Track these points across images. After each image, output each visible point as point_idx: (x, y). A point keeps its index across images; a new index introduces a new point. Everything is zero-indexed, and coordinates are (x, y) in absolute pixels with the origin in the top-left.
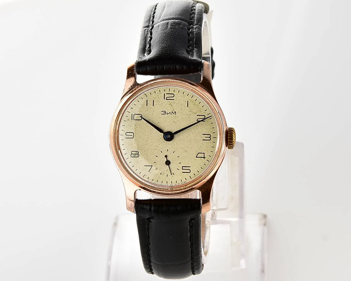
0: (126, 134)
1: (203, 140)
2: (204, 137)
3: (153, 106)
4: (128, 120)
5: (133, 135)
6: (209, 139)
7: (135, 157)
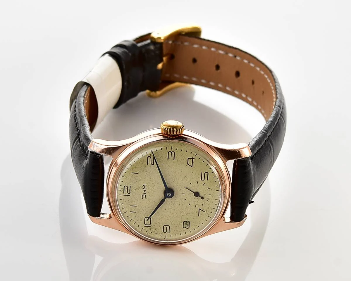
0: (166, 232)
1: (174, 160)
3: (136, 206)
4: (150, 230)
5: (166, 226)
6: (173, 153)
7: (189, 225)
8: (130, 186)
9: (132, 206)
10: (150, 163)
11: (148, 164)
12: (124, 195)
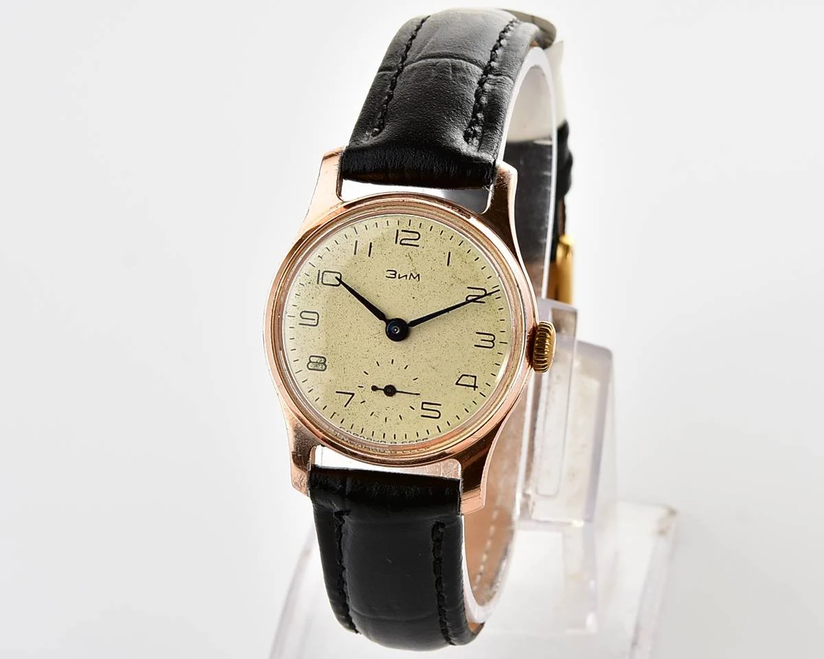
0: (301, 315)
1: (476, 346)
2: (478, 339)
3: (369, 256)
4: (309, 283)
5: (316, 319)
6: (491, 344)
7: (317, 370)
8: (418, 246)
9: (371, 247)
10: (472, 292)
11: (468, 288)
12: (398, 231)
